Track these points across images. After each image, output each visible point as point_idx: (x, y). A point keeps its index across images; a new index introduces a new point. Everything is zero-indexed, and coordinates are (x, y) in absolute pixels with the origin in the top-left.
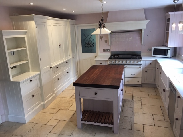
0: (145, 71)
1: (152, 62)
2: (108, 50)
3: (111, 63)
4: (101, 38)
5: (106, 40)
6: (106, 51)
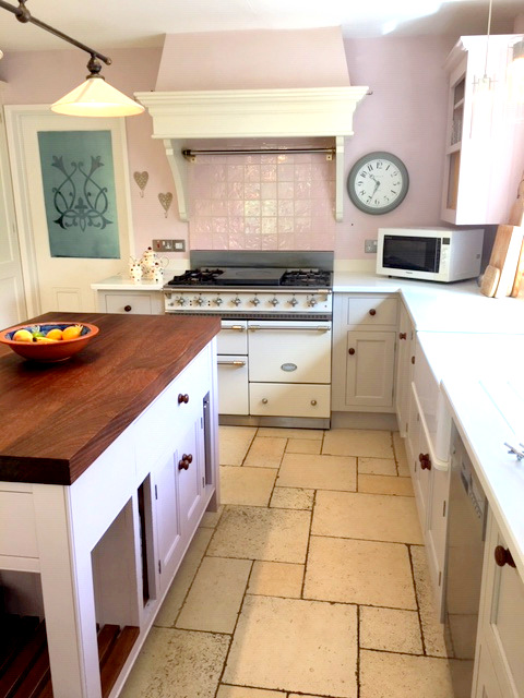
0: (345, 352)
1: (382, 304)
2: (178, 246)
3: (180, 308)
4: (141, 179)
5: (165, 193)
6: (168, 247)
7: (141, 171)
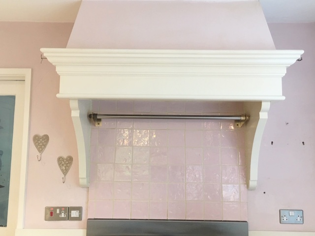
2: (74, 214)
4: (41, 142)
5: (65, 156)
6: (63, 215)
7: (41, 134)
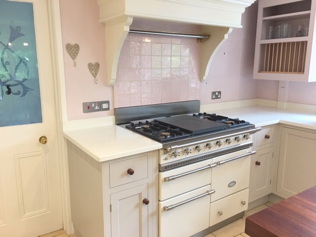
2: (105, 106)
4: (73, 50)
5: (93, 62)
6: (97, 108)
7: (73, 43)
